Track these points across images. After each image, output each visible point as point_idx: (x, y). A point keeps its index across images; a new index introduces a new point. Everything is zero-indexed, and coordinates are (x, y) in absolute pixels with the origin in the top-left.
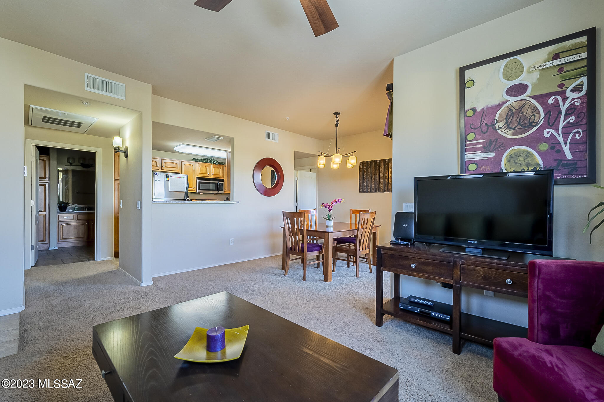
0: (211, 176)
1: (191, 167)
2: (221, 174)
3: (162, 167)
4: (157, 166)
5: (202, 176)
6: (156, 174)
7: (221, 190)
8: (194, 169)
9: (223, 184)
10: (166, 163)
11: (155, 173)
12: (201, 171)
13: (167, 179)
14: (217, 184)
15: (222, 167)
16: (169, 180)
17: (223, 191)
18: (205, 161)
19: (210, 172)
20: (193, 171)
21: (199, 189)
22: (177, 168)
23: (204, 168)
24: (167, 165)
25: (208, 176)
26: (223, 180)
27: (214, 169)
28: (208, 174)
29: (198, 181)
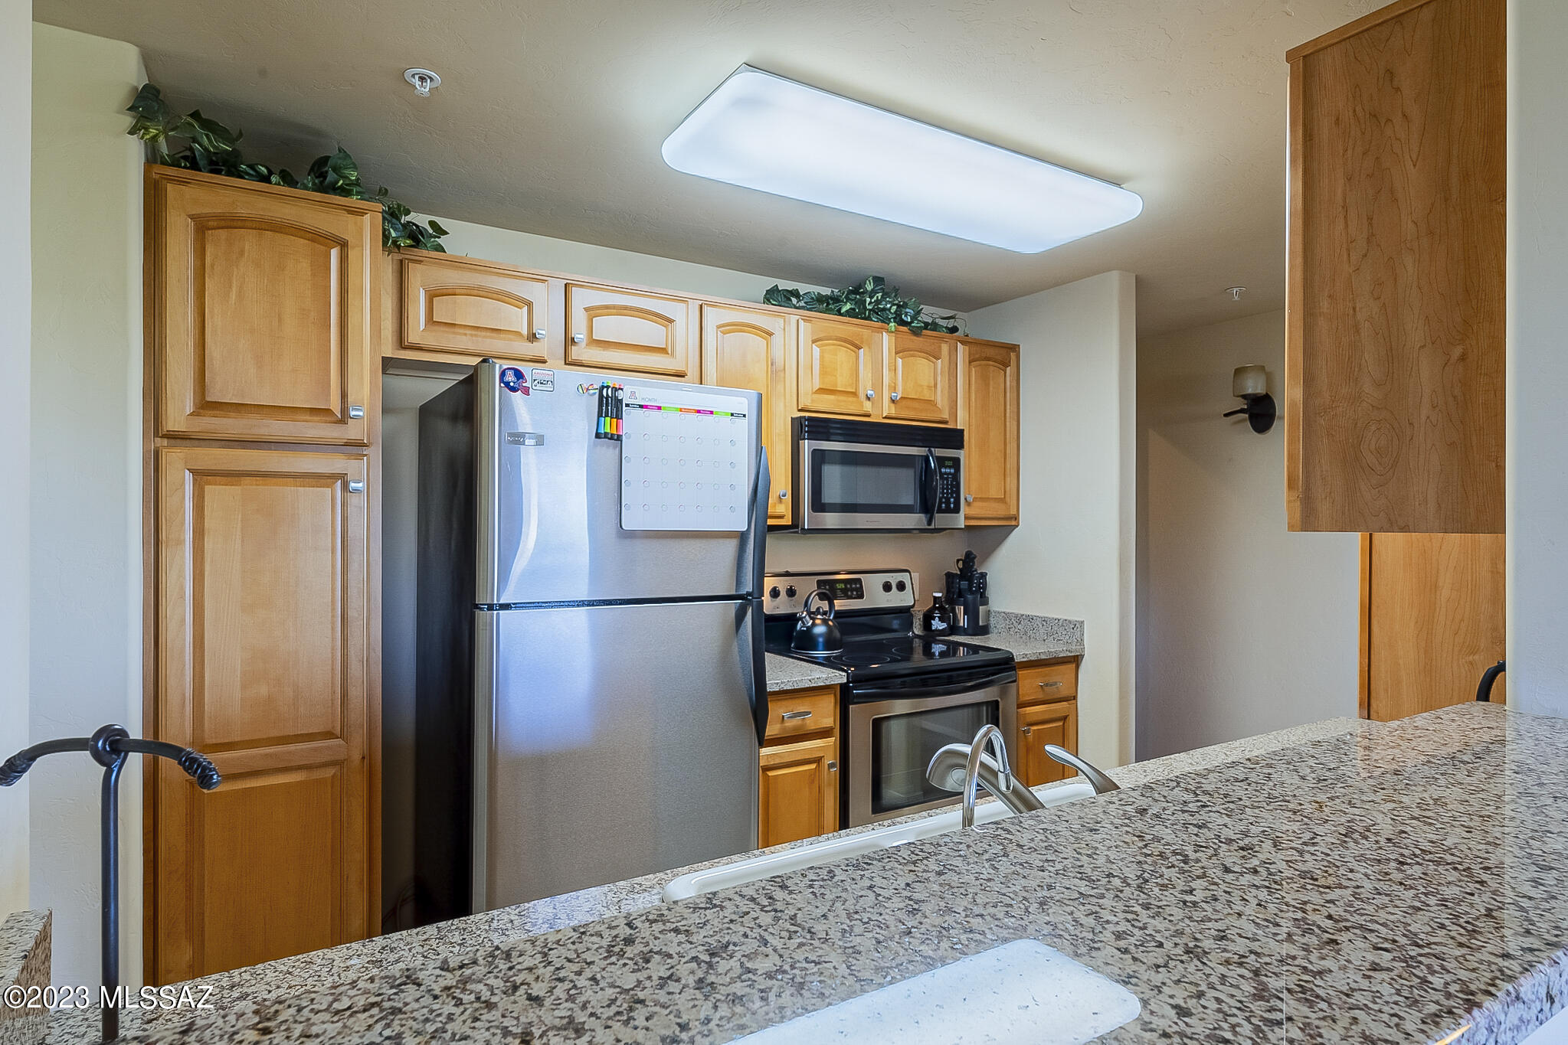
0: (881, 411)
1: (756, 341)
2: (941, 399)
3: (569, 341)
4: (533, 337)
5: (828, 406)
6: (510, 377)
7: (948, 503)
8: (779, 363)
9: (956, 462)
10: (593, 312)
11: (503, 374)
12: (824, 372)
13: (608, 425)
14: (919, 464)
15: (945, 348)
16: (619, 438)
17: (957, 510)
18: (848, 306)
19: (878, 384)
20: (775, 371)
21: (818, 506)
22: (672, 354)
23: (843, 355)
24: (608, 327)
25: (868, 407)
26: (954, 438)
27: (900, 361)
28: (868, 399)
29: (807, 446)
